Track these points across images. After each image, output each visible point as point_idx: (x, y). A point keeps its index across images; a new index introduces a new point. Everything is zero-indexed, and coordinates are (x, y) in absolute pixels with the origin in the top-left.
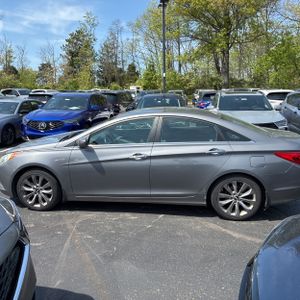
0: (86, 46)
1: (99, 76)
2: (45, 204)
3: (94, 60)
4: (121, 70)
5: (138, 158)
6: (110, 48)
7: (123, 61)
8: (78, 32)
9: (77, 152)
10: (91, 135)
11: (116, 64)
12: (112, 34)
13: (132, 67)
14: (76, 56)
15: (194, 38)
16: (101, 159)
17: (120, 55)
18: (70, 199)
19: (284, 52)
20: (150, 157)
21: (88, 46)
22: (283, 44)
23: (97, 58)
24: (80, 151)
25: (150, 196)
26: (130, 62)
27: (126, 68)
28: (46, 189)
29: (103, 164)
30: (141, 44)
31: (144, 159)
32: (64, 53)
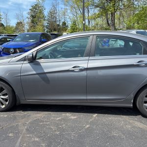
0: (40, 13)
1: (47, 28)
2: (4, 106)
3: (44, 20)
4: (59, 25)
5: (77, 69)
6: (52, 14)
7: (60, 20)
8: (36, 5)
9: (27, 65)
10: (38, 52)
11: (56, 22)
12: (53, 6)
13: (64, 24)
14: (35, 18)
15: (97, 6)
16: (46, 71)
17: (58, 17)
18: (23, 102)
19: (144, 14)
20: (87, 69)
21: (41, 12)
22: (143, 10)
23: (46, 18)
24: (29, 65)
25: (87, 100)
26: (63, 21)
27: (61, 24)
28: (3, 95)
29: (48, 75)
30: (69, 11)
31: (81, 70)
32: (29, 16)
